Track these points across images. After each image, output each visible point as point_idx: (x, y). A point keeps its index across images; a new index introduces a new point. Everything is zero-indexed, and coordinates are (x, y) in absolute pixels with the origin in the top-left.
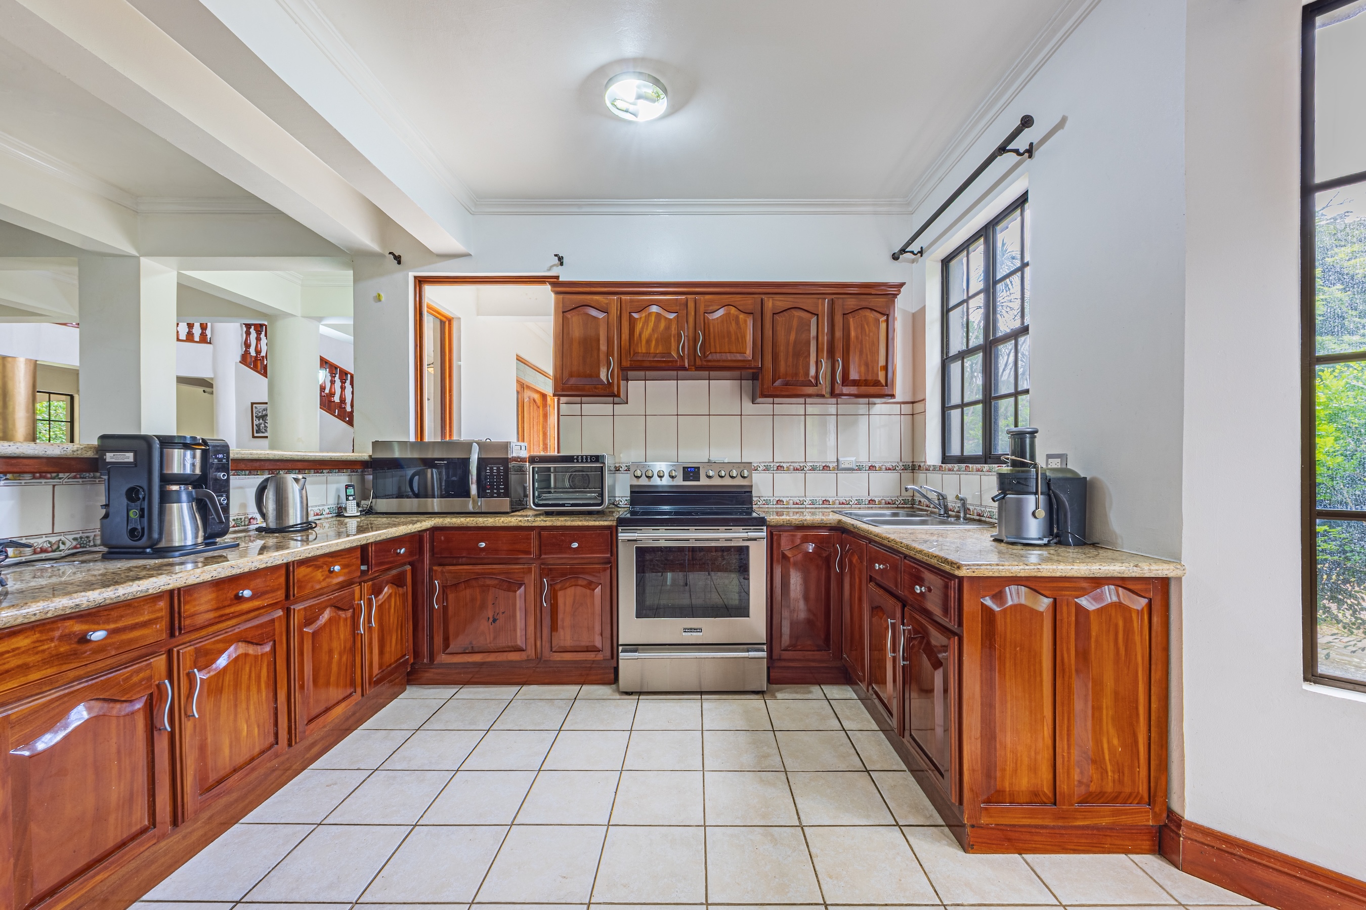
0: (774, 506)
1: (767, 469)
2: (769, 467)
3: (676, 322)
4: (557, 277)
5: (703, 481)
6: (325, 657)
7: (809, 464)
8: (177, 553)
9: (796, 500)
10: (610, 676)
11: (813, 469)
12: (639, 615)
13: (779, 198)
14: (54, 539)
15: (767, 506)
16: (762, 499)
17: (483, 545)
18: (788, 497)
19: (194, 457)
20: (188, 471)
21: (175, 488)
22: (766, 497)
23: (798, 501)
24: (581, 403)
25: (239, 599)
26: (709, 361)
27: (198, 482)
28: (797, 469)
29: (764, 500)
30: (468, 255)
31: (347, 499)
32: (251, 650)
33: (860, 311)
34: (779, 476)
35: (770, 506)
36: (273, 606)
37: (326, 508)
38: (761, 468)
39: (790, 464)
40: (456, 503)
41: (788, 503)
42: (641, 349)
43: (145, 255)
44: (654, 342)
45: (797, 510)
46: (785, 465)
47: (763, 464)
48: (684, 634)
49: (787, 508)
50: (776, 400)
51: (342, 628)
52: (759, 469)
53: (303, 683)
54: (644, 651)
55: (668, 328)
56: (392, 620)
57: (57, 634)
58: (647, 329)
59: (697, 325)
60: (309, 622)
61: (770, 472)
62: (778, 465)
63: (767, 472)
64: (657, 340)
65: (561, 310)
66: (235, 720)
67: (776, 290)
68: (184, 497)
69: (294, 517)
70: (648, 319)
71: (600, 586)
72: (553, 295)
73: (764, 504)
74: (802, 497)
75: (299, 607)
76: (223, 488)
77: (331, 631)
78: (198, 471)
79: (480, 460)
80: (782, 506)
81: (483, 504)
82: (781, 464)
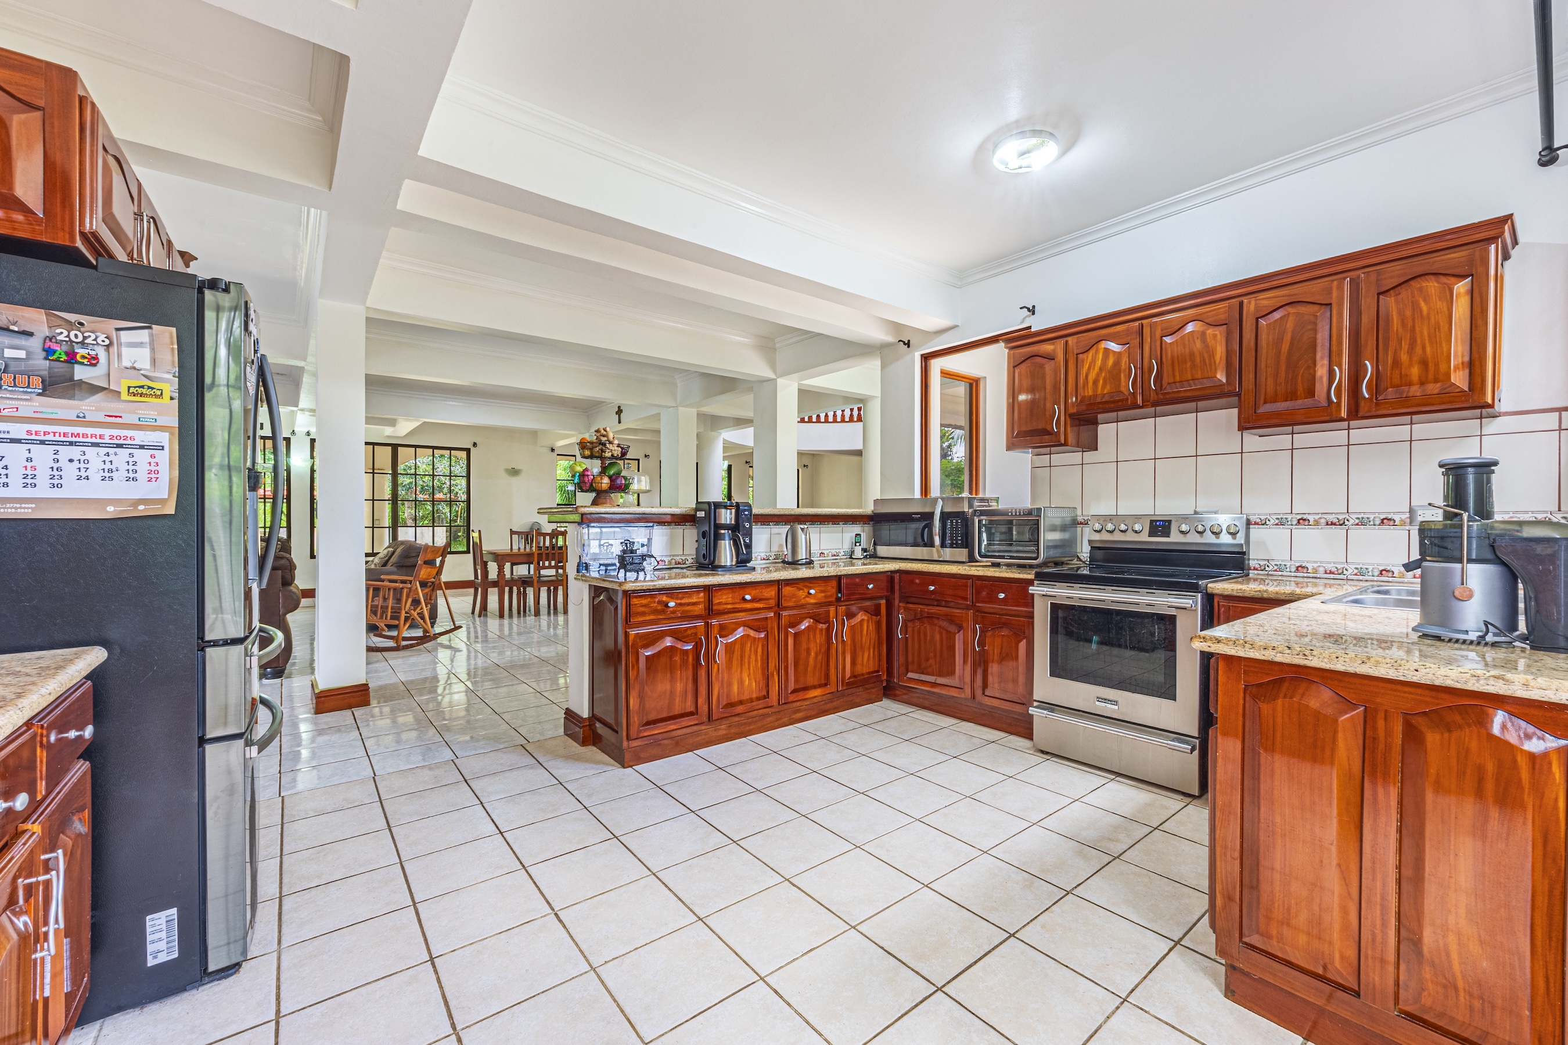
0: (1293, 574)
1: (1281, 523)
2: (1284, 521)
3: (1127, 355)
4: (1030, 327)
5: (1175, 537)
6: (804, 654)
7: (1354, 516)
8: (720, 569)
9: (1330, 567)
10: (1024, 728)
11: (1362, 523)
12: (1053, 674)
13: (1293, 152)
14: (683, 558)
15: (1280, 573)
16: (1273, 563)
17: (932, 588)
18: (1316, 562)
19: (731, 514)
20: (728, 522)
21: (723, 531)
22: (1278, 560)
23: (1334, 570)
24: (1050, 454)
25: (744, 599)
26: (1168, 393)
27: (735, 528)
28: (1333, 524)
29: (1276, 565)
30: (955, 327)
31: (856, 545)
32: (752, 633)
33: (1412, 283)
34: (1299, 533)
35: (1284, 573)
36: (769, 609)
37: (842, 551)
38: (1272, 521)
39: (1320, 516)
40: (921, 552)
41: (1315, 571)
42: (1088, 392)
43: (781, 376)
44: (1101, 382)
45: (1332, 582)
46: (1311, 518)
47: (1275, 517)
48: (1097, 703)
49: (1313, 578)
50: (1297, 428)
51: (818, 636)
52: (1268, 522)
53: (788, 664)
54: (1060, 712)
55: (1117, 363)
56: (864, 640)
57: (657, 600)
58: (1094, 368)
59: (1152, 353)
60: (793, 625)
61: (1286, 526)
62: (1299, 517)
63: (1281, 526)
64: (1105, 380)
65: (1012, 365)
66: (741, 673)
67: (1263, 285)
68: (727, 537)
69: (802, 555)
70: (1095, 358)
71: (1025, 641)
72: (1007, 351)
73: (1276, 571)
74: (1342, 563)
75: (784, 613)
76: (749, 533)
77: (809, 635)
78: (733, 522)
79: (942, 513)
80: (1305, 575)
81: (948, 553)
82: (1305, 517)
